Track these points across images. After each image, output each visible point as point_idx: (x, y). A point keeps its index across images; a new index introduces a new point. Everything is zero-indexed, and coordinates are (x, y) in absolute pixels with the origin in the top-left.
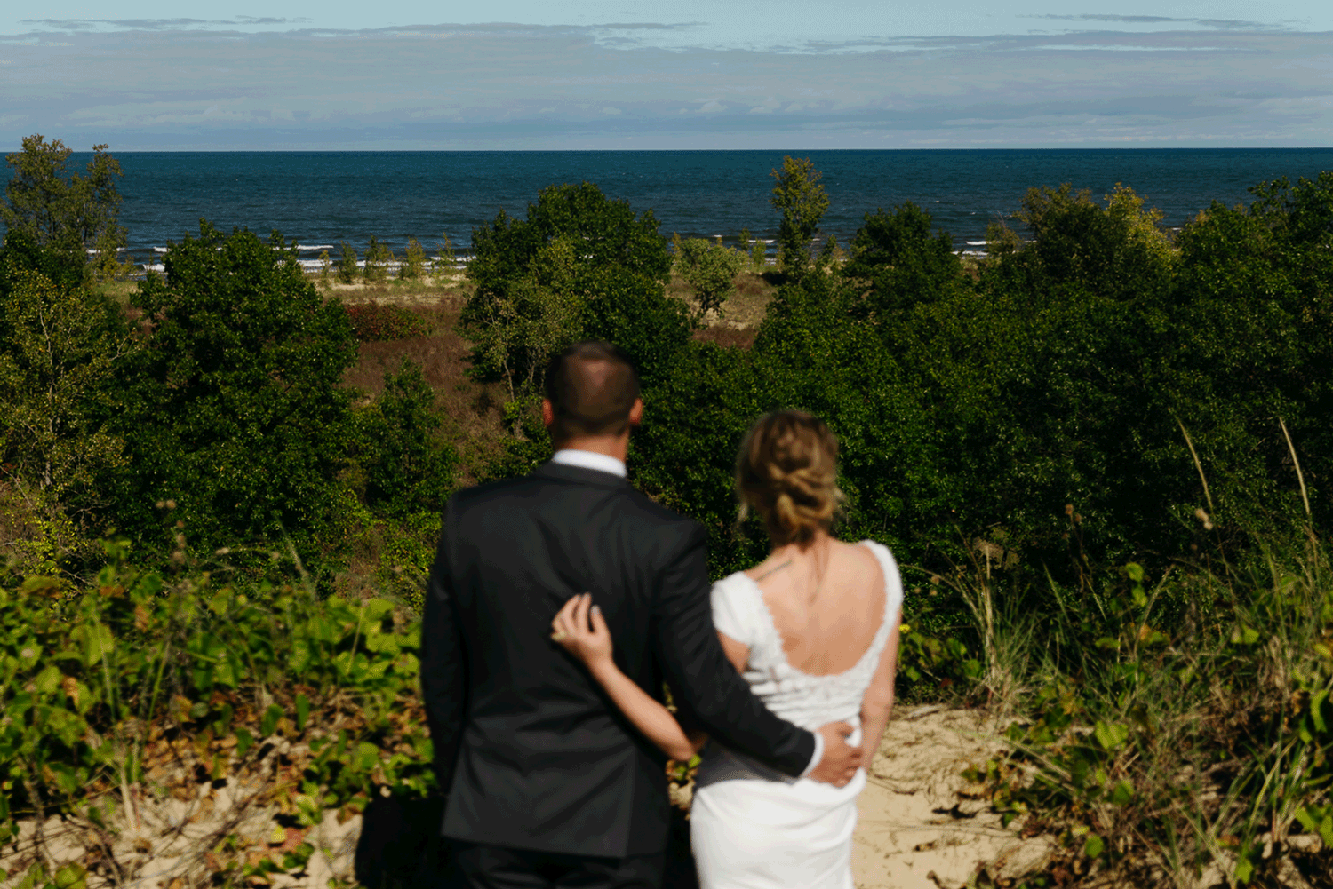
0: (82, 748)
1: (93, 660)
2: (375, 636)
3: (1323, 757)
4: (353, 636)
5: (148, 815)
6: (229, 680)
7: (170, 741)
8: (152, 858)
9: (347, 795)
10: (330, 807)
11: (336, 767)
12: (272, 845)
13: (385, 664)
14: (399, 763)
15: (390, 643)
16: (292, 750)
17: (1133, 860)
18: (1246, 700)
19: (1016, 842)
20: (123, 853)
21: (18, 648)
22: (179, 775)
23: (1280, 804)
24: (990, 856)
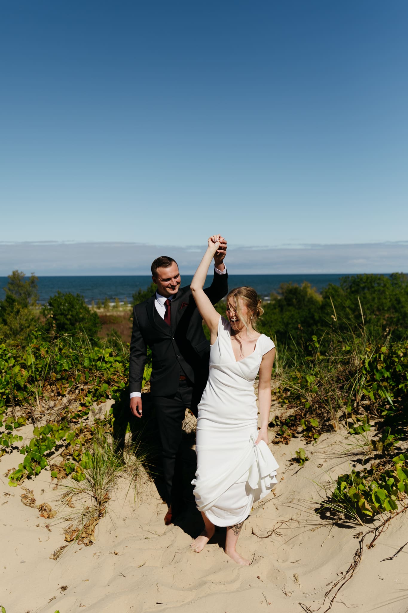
0: (25, 386)
1: (29, 364)
2: (107, 357)
3: (369, 377)
4: (101, 357)
5: (43, 405)
6: (67, 368)
7: (50, 386)
8: (44, 416)
9: (100, 397)
10: (95, 401)
11: (96, 390)
12: (78, 411)
13: (110, 364)
14: (114, 389)
15: (111, 359)
16: (84, 387)
17: (318, 411)
18: (347, 368)
19: (286, 411)
20: (37, 414)
21: (8, 360)
22: (52, 394)
23: (358, 391)
24: (279, 415)
